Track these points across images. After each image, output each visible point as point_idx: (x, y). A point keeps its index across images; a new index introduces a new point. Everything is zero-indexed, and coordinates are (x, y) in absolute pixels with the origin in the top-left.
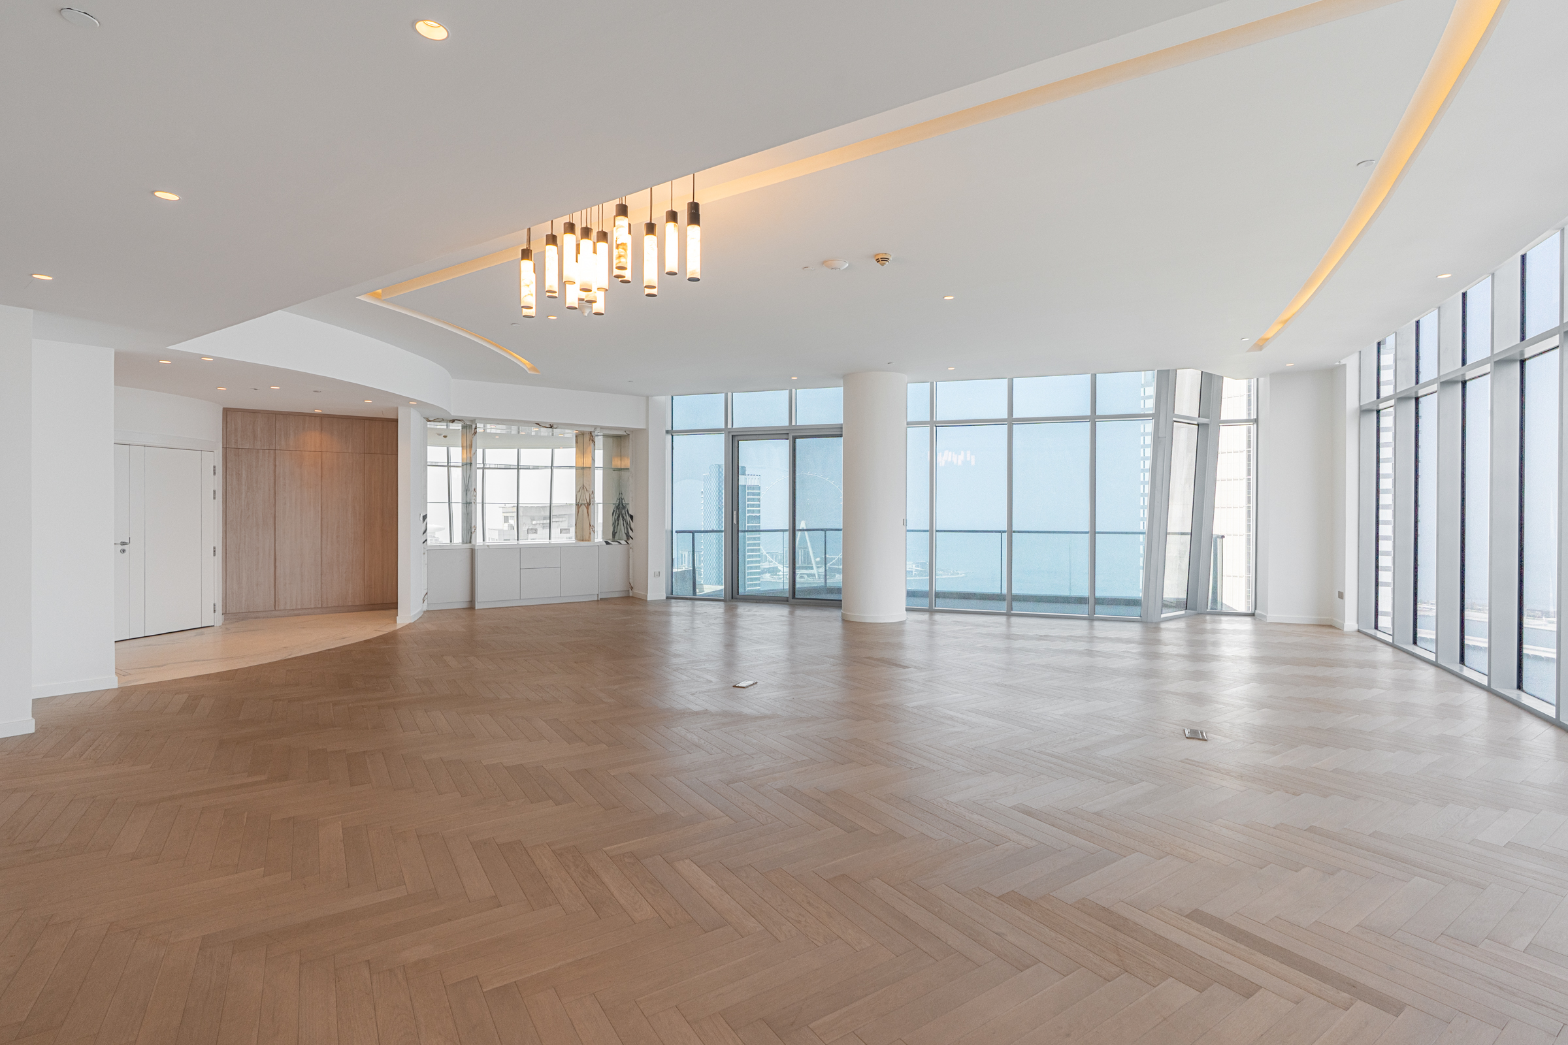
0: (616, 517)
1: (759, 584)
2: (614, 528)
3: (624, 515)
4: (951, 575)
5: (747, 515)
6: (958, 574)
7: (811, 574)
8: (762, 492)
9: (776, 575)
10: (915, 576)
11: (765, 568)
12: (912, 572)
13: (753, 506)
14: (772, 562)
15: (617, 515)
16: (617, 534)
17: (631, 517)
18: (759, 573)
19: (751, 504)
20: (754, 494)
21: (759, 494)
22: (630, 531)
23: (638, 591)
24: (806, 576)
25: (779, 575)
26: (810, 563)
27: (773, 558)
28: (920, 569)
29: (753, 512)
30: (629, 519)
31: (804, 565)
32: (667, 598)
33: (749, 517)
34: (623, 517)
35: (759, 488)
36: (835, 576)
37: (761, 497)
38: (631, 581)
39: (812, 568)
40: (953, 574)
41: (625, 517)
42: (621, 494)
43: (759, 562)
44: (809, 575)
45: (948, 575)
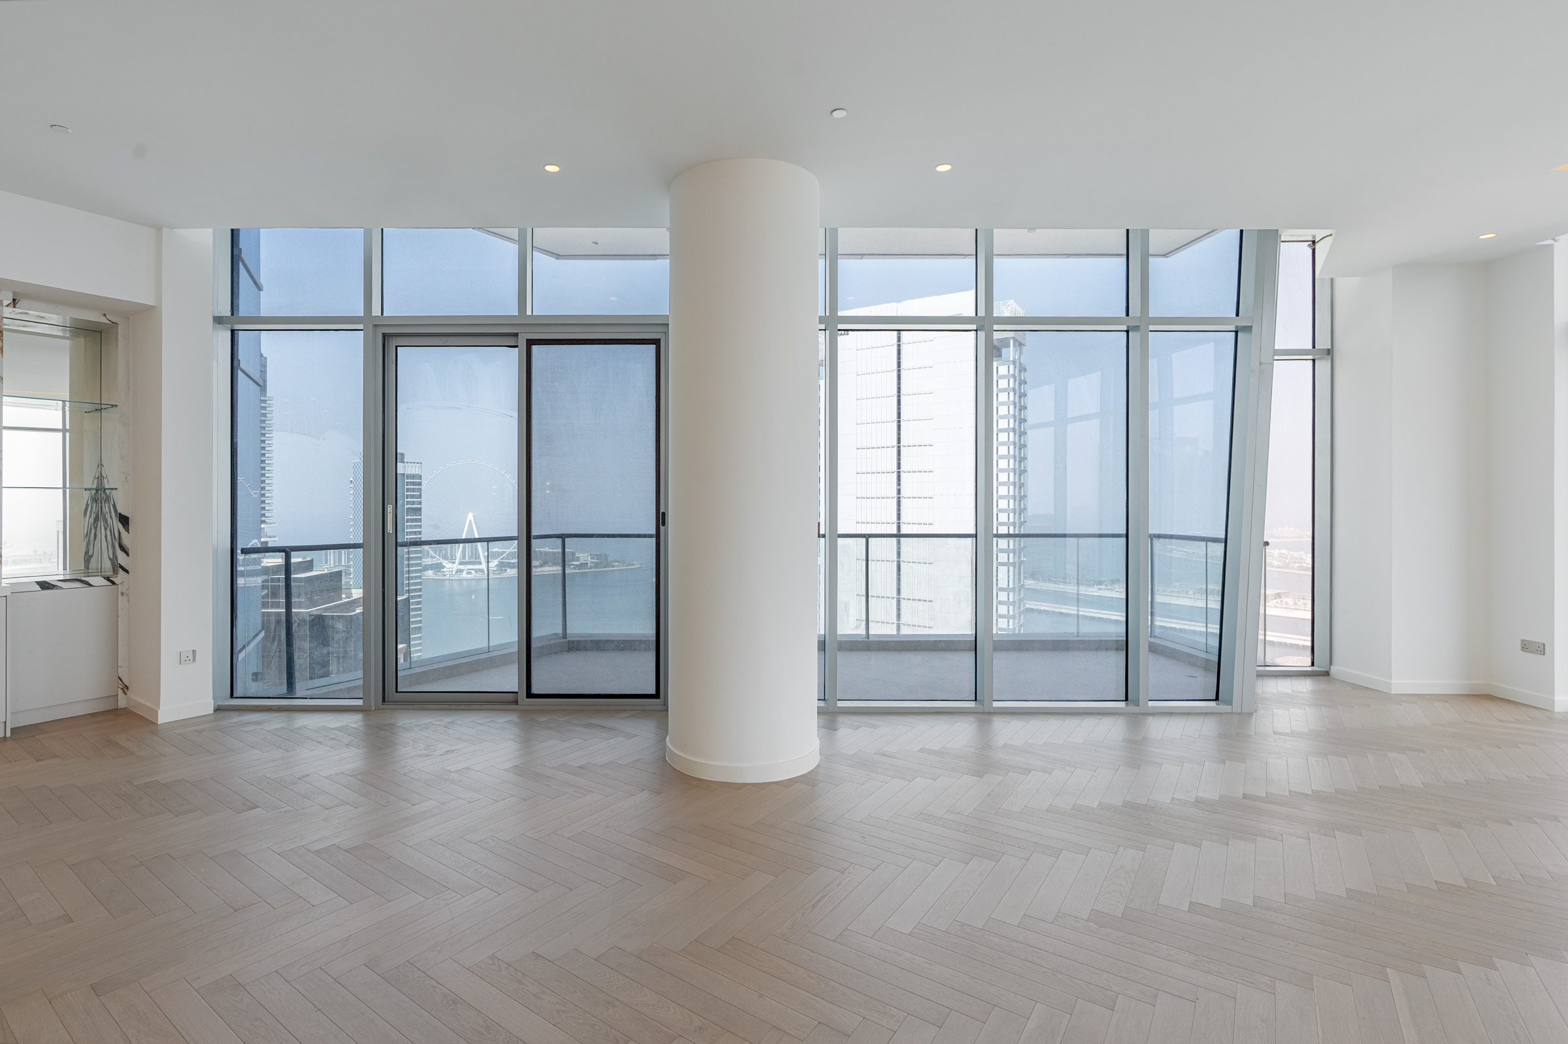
0: (92, 520)
1: (421, 582)
2: (88, 544)
3: (108, 516)
4: (627, 566)
5: (406, 507)
6: (633, 565)
7: (480, 569)
8: (424, 482)
9: (440, 571)
10: (591, 567)
11: (427, 565)
12: (587, 564)
13: (413, 496)
14: (435, 557)
15: (93, 516)
16: (93, 560)
17: (124, 520)
18: (420, 571)
19: (410, 495)
20: (414, 484)
21: (420, 484)
22: (120, 554)
23: (137, 698)
24: (473, 572)
25: (443, 572)
26: (478, 557)
27: (436, 553)
28: (596, 561)
29: (413, 503)
30: (118, 526)
31: (471, 560)
32: (218, 709)
33: (408, 509)
34: (106, 521)
35: (420, 477)
36: (506, 570)
37: (423, 487)
38: (122, 672)
39: (480, 563)
40: (629, 566)
41: (109, 521)
42: (101, 465)
43: (420, 558)
44: (476, 571)
45: (624, 566)
